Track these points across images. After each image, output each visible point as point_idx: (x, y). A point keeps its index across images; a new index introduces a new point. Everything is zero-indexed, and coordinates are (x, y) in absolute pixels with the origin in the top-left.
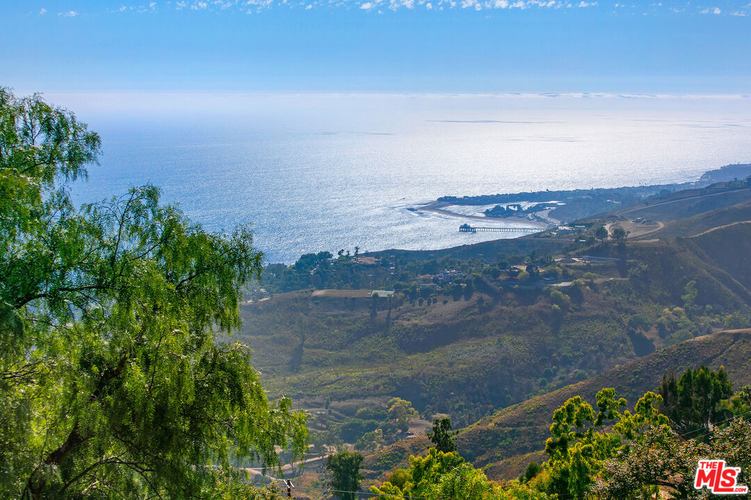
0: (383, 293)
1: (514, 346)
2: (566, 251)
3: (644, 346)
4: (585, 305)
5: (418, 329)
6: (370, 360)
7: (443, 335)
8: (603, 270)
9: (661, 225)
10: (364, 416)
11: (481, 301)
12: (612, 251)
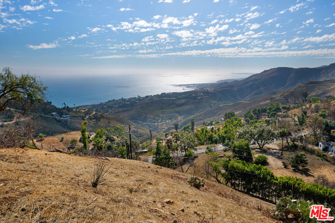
0: (174, 99)
1: (193, 106)
2: (200, 92)
4: (203, 100)
5: (179, 104)
6: (172, 108)
8: (205, 95)
9: (213, 89)
10: (172, 116)
11: (188, 100)
12: (206, 93)
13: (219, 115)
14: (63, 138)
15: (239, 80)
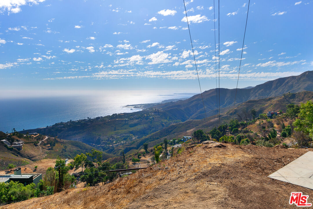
0: (126, 119)
1: (146, 126)
2: (151, 112)
3: (163, 126)
4: (155, 120)
5: (132, 124)
6: (125, 129)
7: (135, 125)
8: (156, 115)
9: (161, 109)
10: (126, 137)
11: (140, 120)
12: (157, 112)
13: (174, 133)
14: (36, 167)
15: (183, 100)
